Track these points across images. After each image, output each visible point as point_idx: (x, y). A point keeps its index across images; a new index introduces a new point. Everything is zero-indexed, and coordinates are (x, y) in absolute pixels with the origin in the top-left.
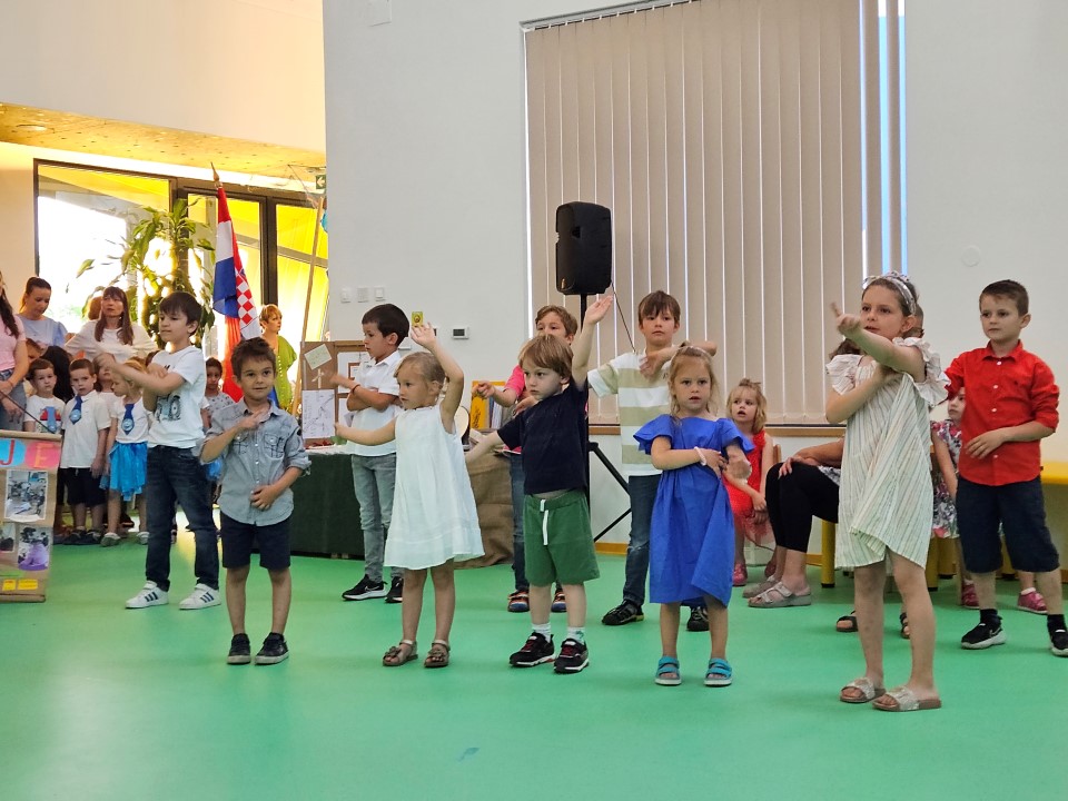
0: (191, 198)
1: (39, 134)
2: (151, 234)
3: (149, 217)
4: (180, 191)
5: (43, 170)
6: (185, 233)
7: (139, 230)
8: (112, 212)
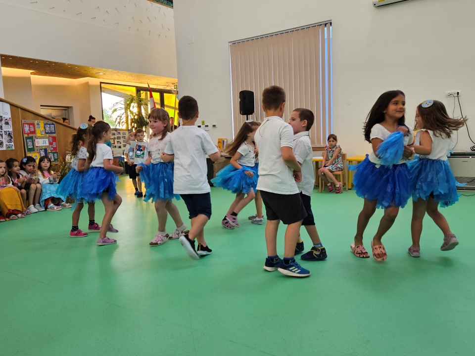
0: (142, 92)
1: (101, 75)
2: (132, 102)
3: (131, 97)
4: (139, 90)
5: (103, 85)
6: (140, 101)
7: (128, 101)
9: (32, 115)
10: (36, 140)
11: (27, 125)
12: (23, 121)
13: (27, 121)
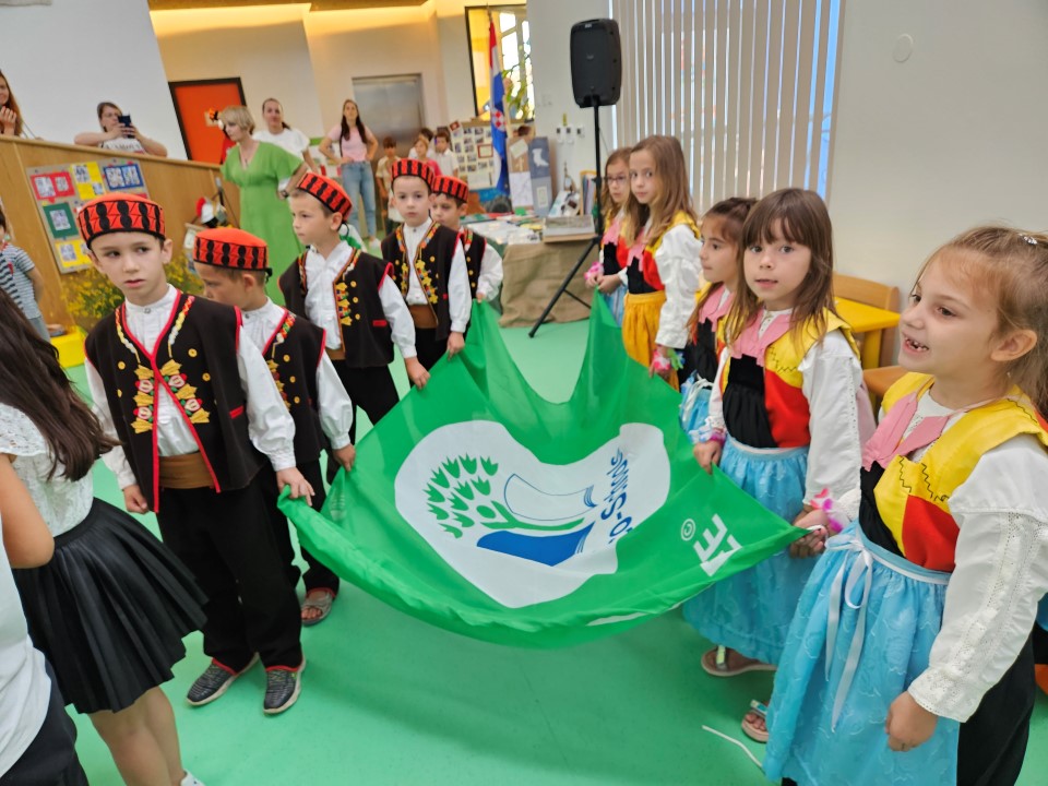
9: (59, 153)
11: (43, 179)
12: (31, 171)
13: (41, 170)
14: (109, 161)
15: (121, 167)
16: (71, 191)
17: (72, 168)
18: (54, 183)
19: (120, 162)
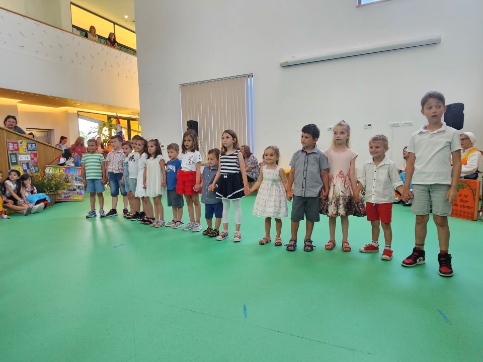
0: (112, 119)
1: (78, 105)
2: (104, 125)
3: (103, 123)
4: (110, 118)
5: (79, 113)
6: (111, 126)
7: (101, 125)
8: (95, 122)
10: (19, 156)
11: (11, 144)
12: (8, 141)
13: (11, 141)
14: (29, 141)
15: (32, 143)
16: (18, 150)
17: (19, 141)
18: (14, 146)
19: (32, 142)
